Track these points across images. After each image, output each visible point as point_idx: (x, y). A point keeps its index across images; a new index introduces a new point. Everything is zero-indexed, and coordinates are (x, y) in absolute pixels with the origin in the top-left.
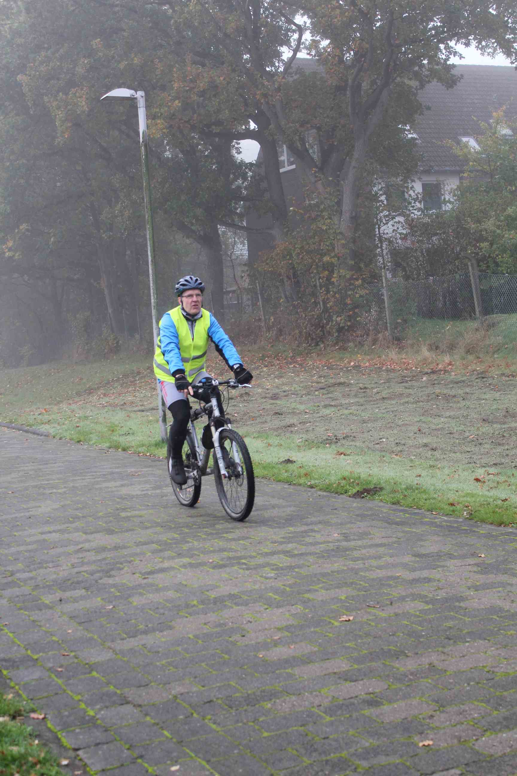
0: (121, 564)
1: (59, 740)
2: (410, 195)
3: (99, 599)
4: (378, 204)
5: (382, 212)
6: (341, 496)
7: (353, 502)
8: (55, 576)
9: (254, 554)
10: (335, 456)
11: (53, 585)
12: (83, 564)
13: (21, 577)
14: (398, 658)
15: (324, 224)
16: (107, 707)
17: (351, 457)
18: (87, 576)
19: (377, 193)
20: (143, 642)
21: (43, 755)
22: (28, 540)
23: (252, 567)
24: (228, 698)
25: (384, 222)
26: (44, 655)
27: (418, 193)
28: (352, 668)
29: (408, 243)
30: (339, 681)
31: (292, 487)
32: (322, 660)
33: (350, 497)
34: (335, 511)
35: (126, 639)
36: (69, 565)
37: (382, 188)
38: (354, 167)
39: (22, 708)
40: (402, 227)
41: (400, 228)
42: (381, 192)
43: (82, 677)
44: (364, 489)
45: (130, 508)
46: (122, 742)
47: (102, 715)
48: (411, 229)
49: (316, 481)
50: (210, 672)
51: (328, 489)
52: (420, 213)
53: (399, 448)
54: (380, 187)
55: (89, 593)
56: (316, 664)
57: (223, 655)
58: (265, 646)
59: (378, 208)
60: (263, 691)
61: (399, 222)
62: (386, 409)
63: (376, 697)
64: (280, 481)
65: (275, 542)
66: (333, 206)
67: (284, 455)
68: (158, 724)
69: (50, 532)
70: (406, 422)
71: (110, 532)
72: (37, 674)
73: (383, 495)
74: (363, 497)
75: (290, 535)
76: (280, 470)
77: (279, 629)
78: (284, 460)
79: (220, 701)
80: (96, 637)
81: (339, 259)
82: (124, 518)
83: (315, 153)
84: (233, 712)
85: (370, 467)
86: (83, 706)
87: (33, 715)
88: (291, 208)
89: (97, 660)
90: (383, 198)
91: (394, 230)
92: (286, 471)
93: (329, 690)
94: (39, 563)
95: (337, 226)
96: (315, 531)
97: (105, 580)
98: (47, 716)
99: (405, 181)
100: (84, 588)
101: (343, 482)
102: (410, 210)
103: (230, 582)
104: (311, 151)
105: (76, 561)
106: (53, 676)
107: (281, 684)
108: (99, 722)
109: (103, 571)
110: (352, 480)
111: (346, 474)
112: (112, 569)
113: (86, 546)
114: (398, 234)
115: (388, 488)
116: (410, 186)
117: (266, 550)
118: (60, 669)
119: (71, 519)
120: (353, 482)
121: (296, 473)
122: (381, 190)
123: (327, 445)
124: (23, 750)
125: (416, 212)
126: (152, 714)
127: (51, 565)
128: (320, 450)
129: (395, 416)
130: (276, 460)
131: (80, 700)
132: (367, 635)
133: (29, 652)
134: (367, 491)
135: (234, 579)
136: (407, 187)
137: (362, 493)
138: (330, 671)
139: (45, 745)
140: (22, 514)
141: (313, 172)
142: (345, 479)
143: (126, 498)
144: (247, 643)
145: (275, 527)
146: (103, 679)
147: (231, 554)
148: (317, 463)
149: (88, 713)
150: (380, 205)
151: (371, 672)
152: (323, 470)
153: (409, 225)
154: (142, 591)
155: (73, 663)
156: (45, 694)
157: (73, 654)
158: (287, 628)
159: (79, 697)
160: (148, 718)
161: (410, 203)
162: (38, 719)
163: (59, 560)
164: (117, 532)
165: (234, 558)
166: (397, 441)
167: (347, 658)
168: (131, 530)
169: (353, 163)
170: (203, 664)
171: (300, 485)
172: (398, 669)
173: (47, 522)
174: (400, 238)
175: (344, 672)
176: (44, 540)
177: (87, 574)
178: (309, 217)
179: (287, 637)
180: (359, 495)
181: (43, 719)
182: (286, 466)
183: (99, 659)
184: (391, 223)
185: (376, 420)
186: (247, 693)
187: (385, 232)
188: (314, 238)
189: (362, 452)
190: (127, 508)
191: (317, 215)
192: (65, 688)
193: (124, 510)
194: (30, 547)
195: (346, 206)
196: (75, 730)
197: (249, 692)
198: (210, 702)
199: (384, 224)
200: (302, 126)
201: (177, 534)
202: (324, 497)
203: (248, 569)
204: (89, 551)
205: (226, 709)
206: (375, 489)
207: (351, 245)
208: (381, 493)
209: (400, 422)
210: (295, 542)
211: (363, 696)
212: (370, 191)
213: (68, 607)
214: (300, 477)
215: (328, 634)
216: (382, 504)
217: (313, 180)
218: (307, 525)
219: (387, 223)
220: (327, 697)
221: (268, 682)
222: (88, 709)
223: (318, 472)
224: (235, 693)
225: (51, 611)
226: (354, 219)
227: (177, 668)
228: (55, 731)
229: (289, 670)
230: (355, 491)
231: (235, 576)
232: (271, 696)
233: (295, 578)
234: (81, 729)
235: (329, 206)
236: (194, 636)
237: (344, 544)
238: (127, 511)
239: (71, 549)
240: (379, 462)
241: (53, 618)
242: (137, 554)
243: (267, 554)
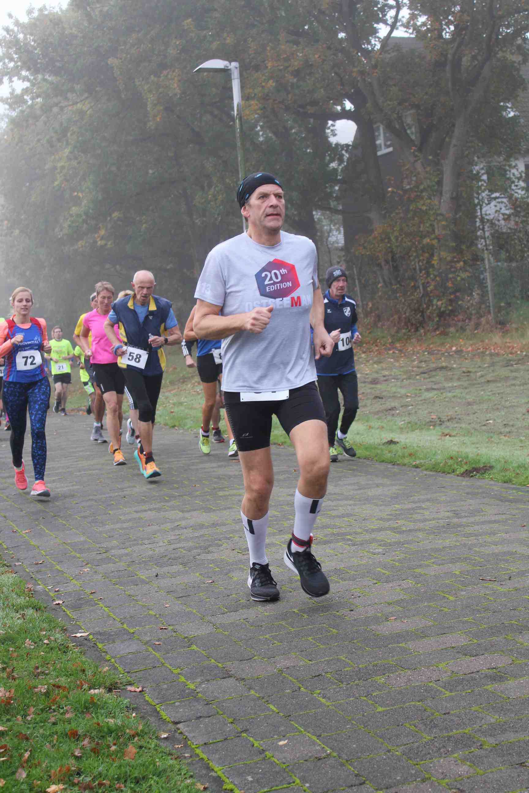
0: (220, 540)
1: (158, 713)
2: (514, 174)
3: (198, 574)
4: (480, 183)
5: (483, 192)
6: (448, 475)
7: (463, 481)
8: (151, 553)
9: (359, 530)
10: (438, 437)
11: (149, 561)
12: (179, 541)
13: (116, 553)
14: (521, 633)
15: (423, 205)
16: (208, 681)
17: (457, 438)
18: (185, 552)
19: (478, 173)
20: (245, 616)
21: (141, 727)
22: (122, 518)
23: (358, 543)
24: (338, 672)
25: (486, 201)
26: (140, 629)
27: (522, 172)
28: (471, 642)
29: (512, 224)
30: (457, 656)
31: (396, 467)
32: (438, 635)
33: (458, 476)
34: (443, 490)
35: (227, 613)
36: (166, 541)
37: (484, 166)
38: (455, 146)
39: (119, 681)
40: (506, 206)
41: (503, 209)
42: (483, 172)
43: (182, 650)
44: (473, 468)
45: (227, 488)
46: (225, 716)
47: (204, 688)
48: (515, 209)
49: (422, 461)
50: (317, 646)
51: (436, 469)
52: (523, 192)
53: (507, 430)
54: (482, 166)
55: (187, 568)
56: (432, 638)
57: (331, 629)
58: (376, 620)
59: (479, 187)
60: (376, 665)
61: (502, 202)
62: (491, 391)
63: (499, 672)
64: (383, 461)
65: (381, 519)
66: (434, 186)
67: (387, 436)
68: (263, 698)
69: (145, 511)
70: (513, 404)
71: (208, 510)
72: (134, 647)
73: (494, 474)
74: (472, 476)
75: (397, 512)
76: (382, 450)
77: (389, 604)
78: (386, 441)
79: (329, 676)
80: (194, 611)
81: (439, 240)
82: (221, 496)
83: (413, 133)
84: (344, 686)
85: (477, 448)
86: (183, 679)
87: (129, 688)
88: (390, 189)
89: (196, 635)
90: (485, 177)
91: (496, 211)
92: (390, 452)
93: (448, 664)
94: (135, 540)
95: (438, 207)
96: (424, 509)
97: (203, 556)
98: (145, 689)
99: (508, 159)
100: (182, 564)
101: (450, 462)
102: (513, 190)
103: (336, 557)
104: (408, 132)
105: (173, 538)
106: (150, 649)
107: (395, 659)
108: (200, 695)
109: (200, 547)
110: (459, 460)
111: (454, 454)
112: (210, 546)
113: (183, 523)
114: (501, 215)
115: (498, 467)
116: (514, 164)
117: (373, 527)
118: (158, 643)
119: (167, 498)
120: (461, 461)
121: (400, 453)
122: (482, 169)
123: (431, 427)
124: (119, 722)
125: (519, 191)
126: (257, 688)
127: (146, 542)
128: (424, 432)
129: (502, 398)
130: (377, 441)
131: (179, 674)
132: (486, 609)
133: (125, 626)
134: (477, 470)
135: (340, 555)
136: (510, 166)
137: (471, 472)
138: (448, 645)
139: (143, 718)
140: (116, 494)
141: (412, 151)
142: (452, 458)
143: (224, 478)
144: (356, 618)
145: (381, 505)
146: (204, 652)
147: (335, 531)
148: (422, 444)
149: (188, 687)
150: (482, 185)
151: (492, 646)
152: (429, 450)
153: (513, 205)
154: (242, 566)
155: (172, 636)
156: (143, 667)
157: (171, 628)
158: (398, 603)
159: (178, 671)
160: (252, 692)
161: (513, 182)
162: (135, 691)
163: (155, 537)
164: (214, 510)
165: (338, 534)
166: (505, 423)
167: (466, 632)
168: (229, 508)
169: (454, 142)
170: (310, 638)
171: (405, 465)
172: (522, 644)
173: (143, 502)
174: (504, 219)
175: (462, 646)
176: (140, 518)
177: (185, 550)
178: (409, 198)
179: (399, 611)
180: (467, 474)
181: (140, 692)
182: (389, 446)
183: (199, 633)
184: (493, 203)
185: (481, 402)
186: (358, 667)
187: (488, 212)
188: (413, 219)
189: (469, 433)
190: (225, 488)
191: (417, 196)
192: (164, 662)
193: (222, 489)
194: (125, 525)
195: (447, 187)
196: (174, 703)
197: (360, 666)
198: (319, 675)
199: (487, 204)
200: (400, 104)
201: (278, 512)
202: (430, 476)
203: (354, 545)
204: (186, 528)
205: (336, 683)
206: (485, 468)
207: (452, 226)
208: (491, 472)
209: (507, 404)
210: (403, 519)
211: (485, 671)
212: (472, 171)
213: (164, 582)
214: (404, 457)
215: (442, 608)
216: (492, 482)
217: (412, 159)
218: (414, 502)
219: (489, 204)
220: (446, 672)
221: (381, 656)
222: (188, 683)
223: (423, 452)
224: (345, 668)
225: (147, 586)
226: (456, 199)
227: (281, 642)
228: (153, 704)
229: (403, 645)
230: (463, 470)
231: (341, 551)
232: (384, 670)
233: (405, 554)
234: (179, 702)
235: (428, 186)
236: (299, 610)
237: (455, 520)
238: (225, 491)
239: (168, 526)
240: (487, 442)
241: (150, 593)
242: (236, 531)
243: (373, 530)
